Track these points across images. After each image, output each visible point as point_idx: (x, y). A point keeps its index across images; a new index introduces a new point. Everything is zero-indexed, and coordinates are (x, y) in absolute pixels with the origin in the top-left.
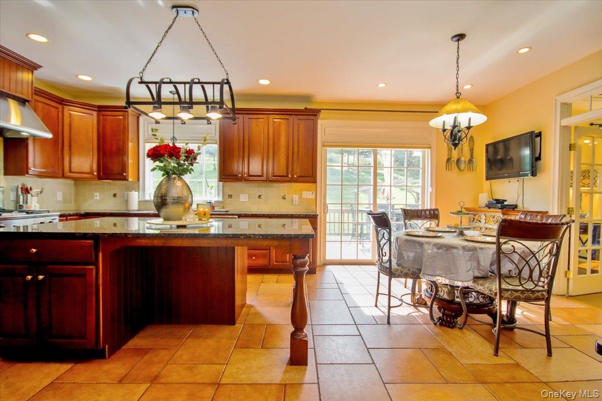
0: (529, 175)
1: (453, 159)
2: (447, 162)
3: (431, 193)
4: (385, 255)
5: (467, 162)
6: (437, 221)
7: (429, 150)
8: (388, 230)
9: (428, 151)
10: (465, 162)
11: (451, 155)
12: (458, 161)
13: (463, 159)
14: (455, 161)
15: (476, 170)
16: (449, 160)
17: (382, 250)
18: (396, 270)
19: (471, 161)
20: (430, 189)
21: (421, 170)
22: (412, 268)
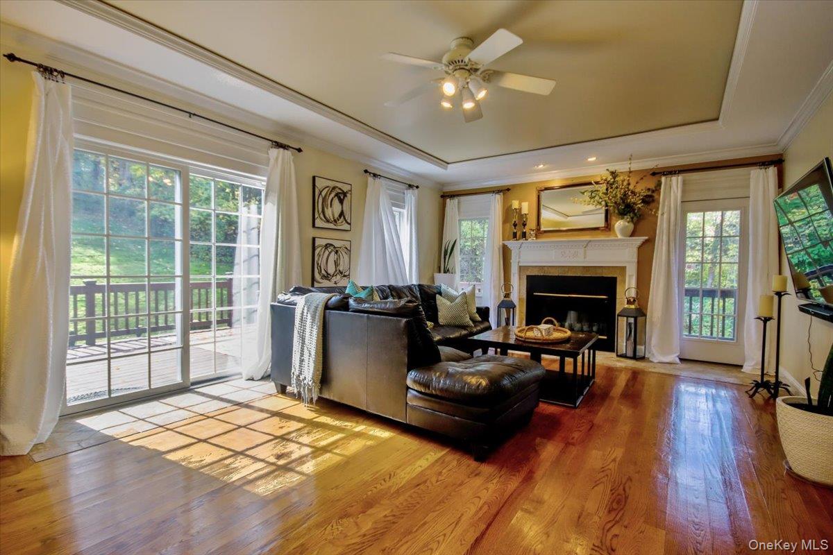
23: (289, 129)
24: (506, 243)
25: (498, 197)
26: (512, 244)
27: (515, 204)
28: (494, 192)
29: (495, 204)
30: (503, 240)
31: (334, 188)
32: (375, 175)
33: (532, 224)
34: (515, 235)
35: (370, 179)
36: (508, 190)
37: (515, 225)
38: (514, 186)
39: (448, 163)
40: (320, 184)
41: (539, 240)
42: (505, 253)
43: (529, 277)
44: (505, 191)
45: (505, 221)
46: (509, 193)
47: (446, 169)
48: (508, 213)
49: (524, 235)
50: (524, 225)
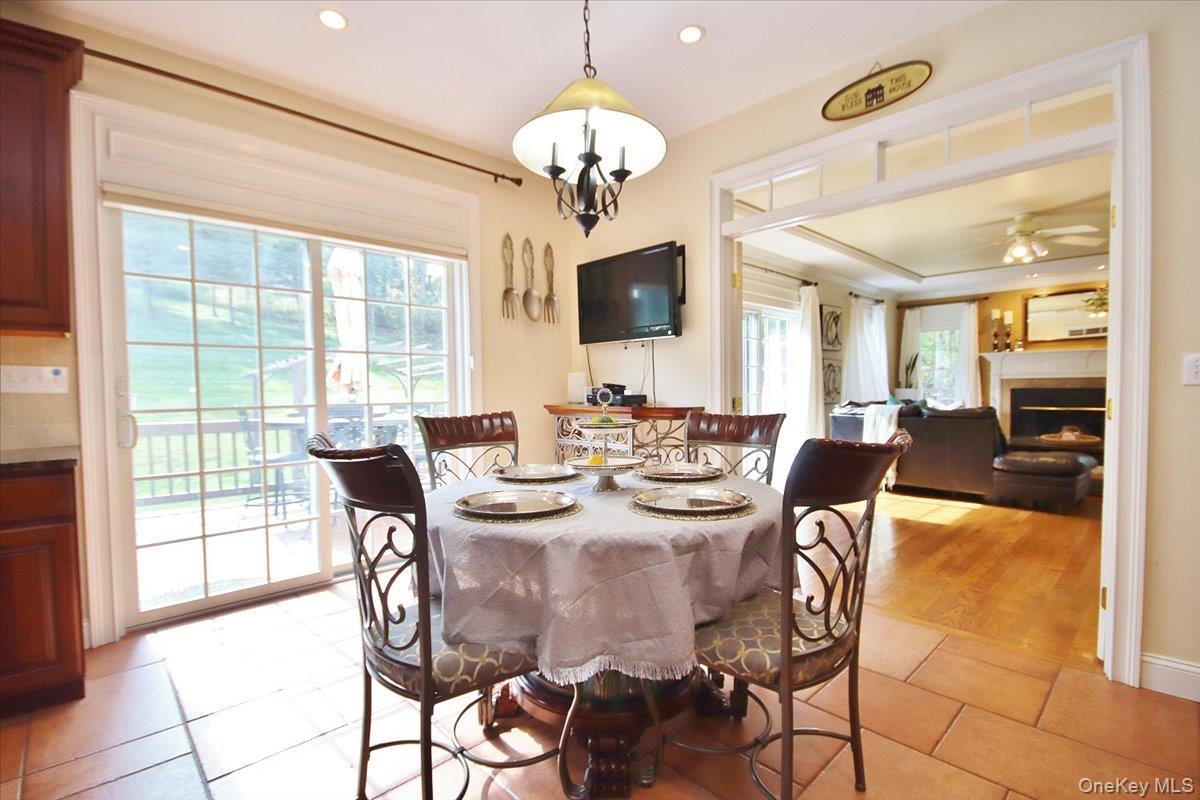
0: (670, 332)
1: (515, 292)
2: (504, 298)
3: (472, 372)
4: (402, 618)
5: (543, 300)
6: (511, 447)
7: (464, 262)
8: (412, 518)
9: (461, 265)
10: (540, 300)
11: (511, 283)
12: (527, 295)
13: (535, 292)
14: (521, 295)
15: (559, 322)
16: (508, 292)
17: (384, 597)
18: (449, 668)
19: (549, 300)
20: (469, 362)
21: (444, 312)
22: (502, 640)
23: (812, 268)
24: (983, 355)
25: (974, 307)
26: (989, 356)
27: (996, 314)
28: (966, 301)
29: (970, 313)
30: (980, 351)
31: (833, 313)
32: (856, 296)
33: (1017, 333)
34: (995, 347)
35: (853, 300)
36: (986, 298)
37: (996, 335)
38: (993, 294)
39: (924, 277)
40: (826, 310)
41: (1027, 352)
42: (983, 366)
43: (1014, 392)
44: (981, 300)
45: (981, 332)
46: (986, 302)
47: (920, 282)
48: (984, 324)
49: (1008, 346)
50: (1008, 335)
